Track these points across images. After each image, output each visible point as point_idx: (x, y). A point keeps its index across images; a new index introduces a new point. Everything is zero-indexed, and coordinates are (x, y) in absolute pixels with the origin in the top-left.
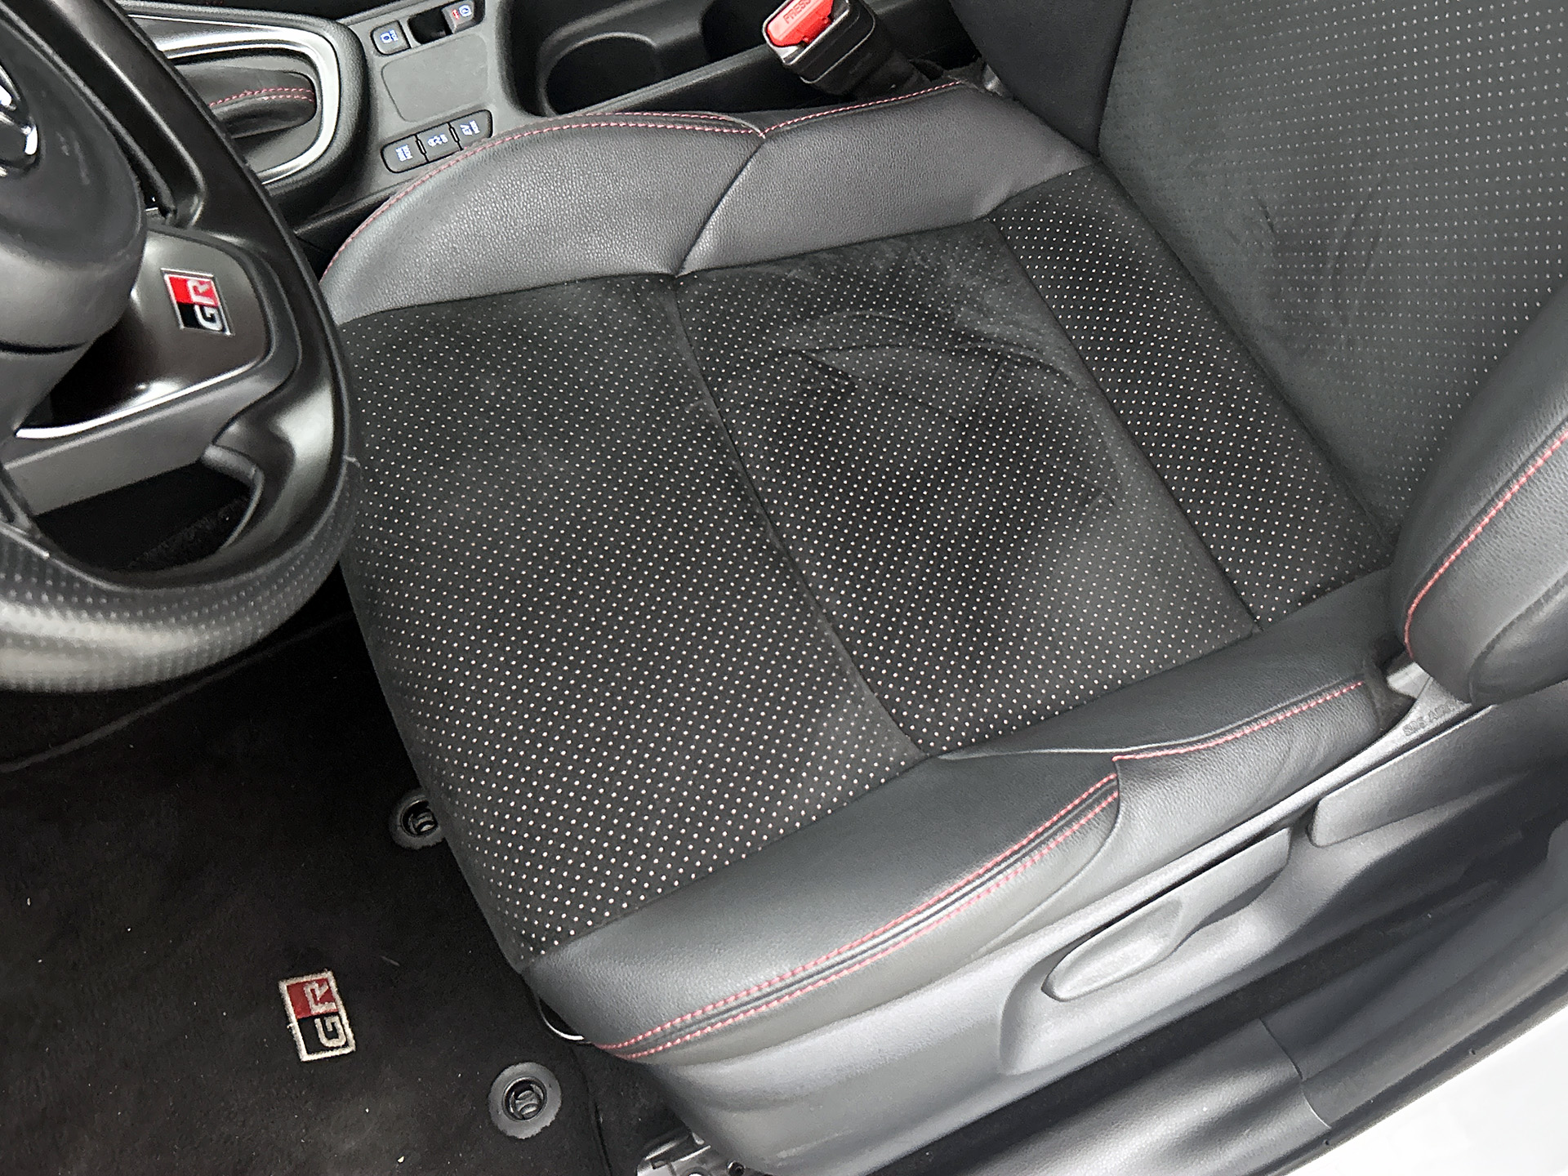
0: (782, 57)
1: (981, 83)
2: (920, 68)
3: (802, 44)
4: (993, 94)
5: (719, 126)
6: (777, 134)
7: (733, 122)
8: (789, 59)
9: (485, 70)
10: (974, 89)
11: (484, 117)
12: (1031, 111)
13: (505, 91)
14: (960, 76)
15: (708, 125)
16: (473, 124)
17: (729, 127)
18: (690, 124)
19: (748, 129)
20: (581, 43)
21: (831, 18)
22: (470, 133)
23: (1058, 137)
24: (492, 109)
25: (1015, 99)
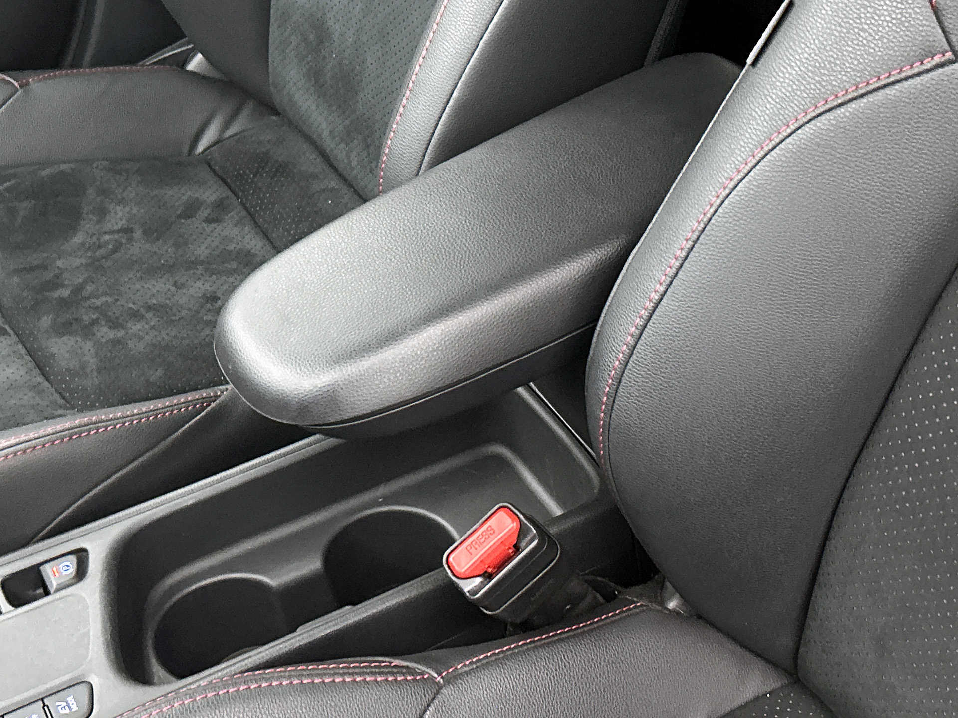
0: (466, 590)
1: (662, 603)
2: (596, 587)
3: (488, 576)
4: (675, 613)
5: (392, 673)
6: (455, 677)
7: (407, 667)
8: (474, 592)
9: (87, 634)
10: (658, 611)
11: (83, 690)
12: (719, 630)
13: (108, 656)
14: (640, 596)
15: (380, 673)
16: (70, 699)
17: (403, 674)
18: (360, 674)
19: (422, 673)
20: (194, 587)
21: (517, 549)
22: (68, 711)
23: (749, 656)
24: (94, 680)
25: (699, 617)
